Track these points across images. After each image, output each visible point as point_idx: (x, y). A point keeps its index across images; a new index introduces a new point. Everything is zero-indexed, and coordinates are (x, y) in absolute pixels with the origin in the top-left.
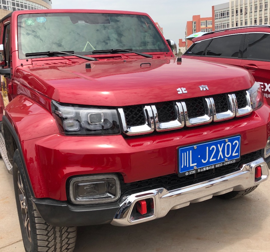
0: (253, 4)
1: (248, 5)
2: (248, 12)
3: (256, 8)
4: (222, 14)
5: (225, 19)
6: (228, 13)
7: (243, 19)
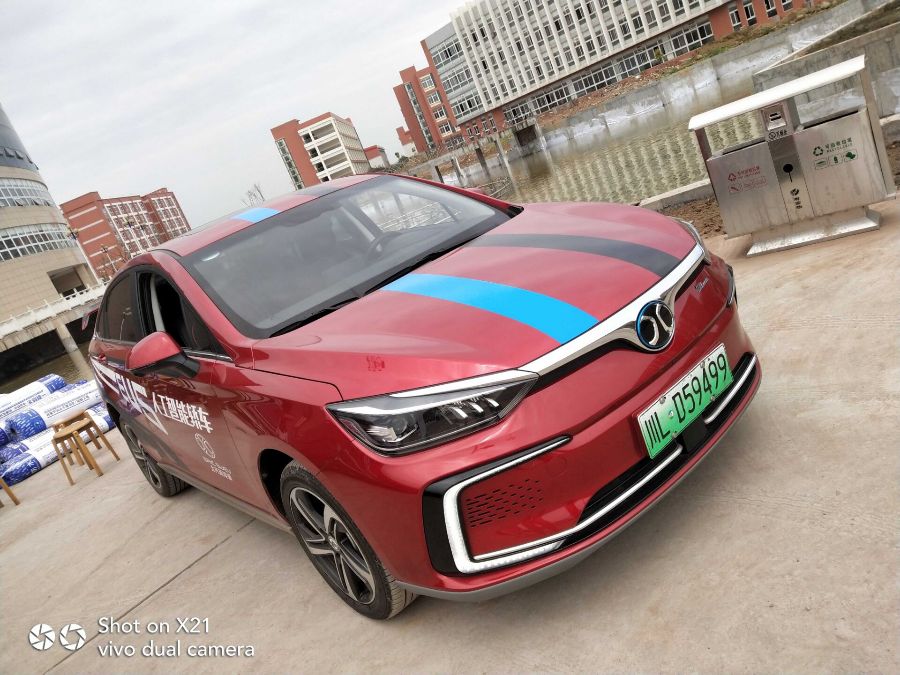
0: (501, 10)
1: (492, 16)
2: (497, 30)
3: (509, 17)
4: (448, 53)
5: (455, 61)
6: (458, 47)
7: (493, 49)
